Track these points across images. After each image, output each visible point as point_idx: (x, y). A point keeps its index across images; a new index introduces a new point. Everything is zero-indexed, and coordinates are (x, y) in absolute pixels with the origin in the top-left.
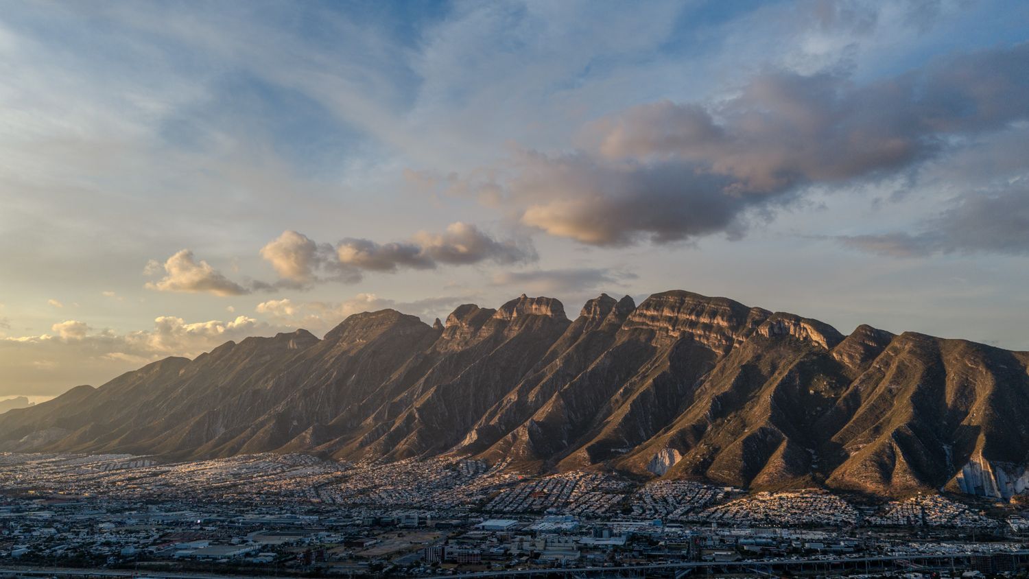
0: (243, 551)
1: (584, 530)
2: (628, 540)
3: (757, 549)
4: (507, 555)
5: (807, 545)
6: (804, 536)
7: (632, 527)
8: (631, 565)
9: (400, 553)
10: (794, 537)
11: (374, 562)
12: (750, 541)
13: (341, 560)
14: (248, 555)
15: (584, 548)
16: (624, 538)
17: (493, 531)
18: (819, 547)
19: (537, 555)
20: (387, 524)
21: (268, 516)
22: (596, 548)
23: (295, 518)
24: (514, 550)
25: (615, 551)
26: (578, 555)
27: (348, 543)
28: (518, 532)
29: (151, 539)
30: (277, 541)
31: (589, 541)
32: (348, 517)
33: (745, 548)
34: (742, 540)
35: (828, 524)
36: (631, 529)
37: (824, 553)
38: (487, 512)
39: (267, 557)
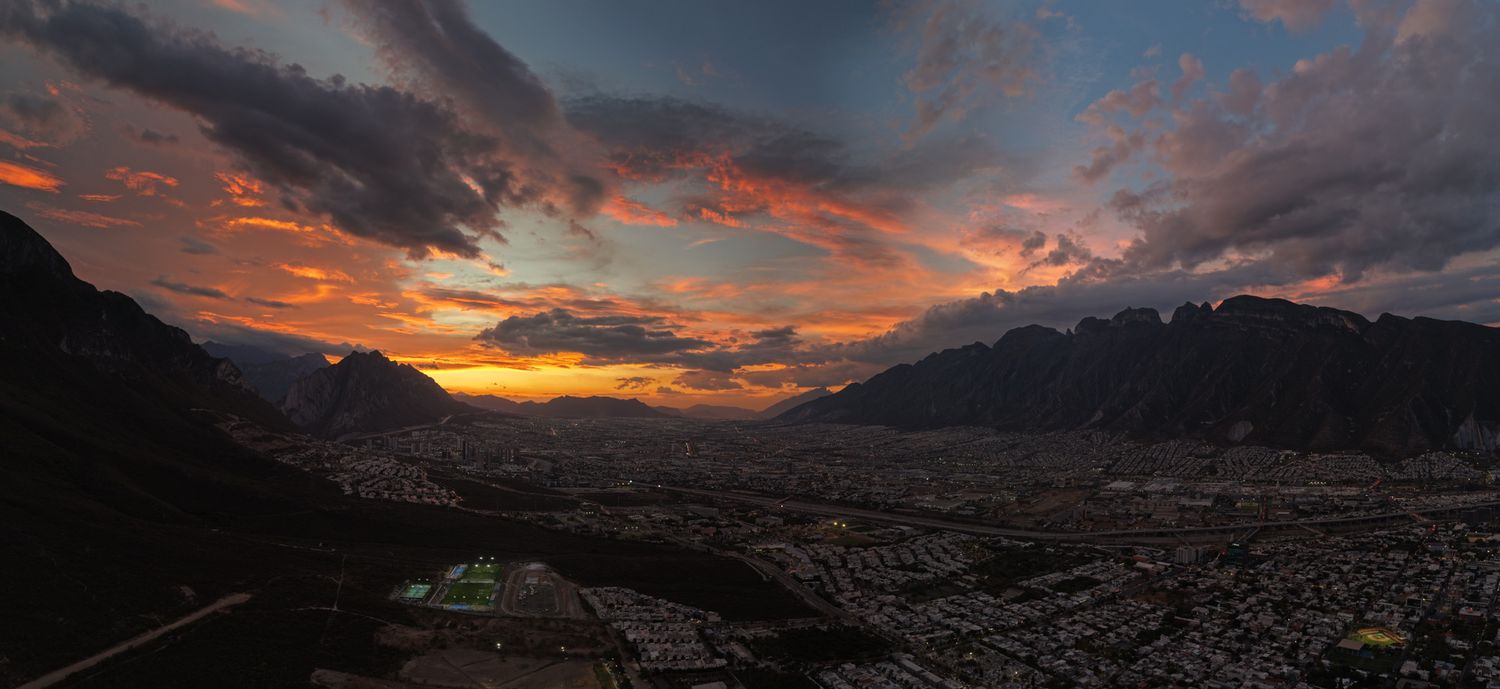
0: (956, 505)
1: (1182, 491)
2: (1215, 501)
3: (1308, 508)
4: (1128, 515)
5: (1345, 503)
6: (1343, 493)
7: (1216, 488)
8: (1216, 525)
9: (1054, 510)
10: (1336, 493)
11: (1039, 519)
12: (1305, 499)
13: (1017, 515)
14: (959, 508)
15: (1183, 509)
16: (1211, 499)
17: (1118, 492)
18: (1354, 504)
19: (1149, 516)
20: (1044, 485)
21: (968, 475)
22: (1191, 508)
23: (985, 477)
24: (1133, 512)
25: (1205, 511)
26: (1178, 515)
27: (1020, 502)
28: (1135, 493)
29: (902, 492)
30: (976, 498)
31: (1185, 501)
32: (1018, 477)
33: (1301, 507)
34: (1298, 499)
35: (1361, 481)
36: (1217, 490)
37: (1357, 509)
38: (1113, 474)
39: (970, 511)
